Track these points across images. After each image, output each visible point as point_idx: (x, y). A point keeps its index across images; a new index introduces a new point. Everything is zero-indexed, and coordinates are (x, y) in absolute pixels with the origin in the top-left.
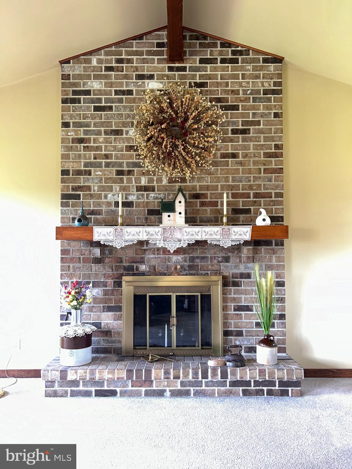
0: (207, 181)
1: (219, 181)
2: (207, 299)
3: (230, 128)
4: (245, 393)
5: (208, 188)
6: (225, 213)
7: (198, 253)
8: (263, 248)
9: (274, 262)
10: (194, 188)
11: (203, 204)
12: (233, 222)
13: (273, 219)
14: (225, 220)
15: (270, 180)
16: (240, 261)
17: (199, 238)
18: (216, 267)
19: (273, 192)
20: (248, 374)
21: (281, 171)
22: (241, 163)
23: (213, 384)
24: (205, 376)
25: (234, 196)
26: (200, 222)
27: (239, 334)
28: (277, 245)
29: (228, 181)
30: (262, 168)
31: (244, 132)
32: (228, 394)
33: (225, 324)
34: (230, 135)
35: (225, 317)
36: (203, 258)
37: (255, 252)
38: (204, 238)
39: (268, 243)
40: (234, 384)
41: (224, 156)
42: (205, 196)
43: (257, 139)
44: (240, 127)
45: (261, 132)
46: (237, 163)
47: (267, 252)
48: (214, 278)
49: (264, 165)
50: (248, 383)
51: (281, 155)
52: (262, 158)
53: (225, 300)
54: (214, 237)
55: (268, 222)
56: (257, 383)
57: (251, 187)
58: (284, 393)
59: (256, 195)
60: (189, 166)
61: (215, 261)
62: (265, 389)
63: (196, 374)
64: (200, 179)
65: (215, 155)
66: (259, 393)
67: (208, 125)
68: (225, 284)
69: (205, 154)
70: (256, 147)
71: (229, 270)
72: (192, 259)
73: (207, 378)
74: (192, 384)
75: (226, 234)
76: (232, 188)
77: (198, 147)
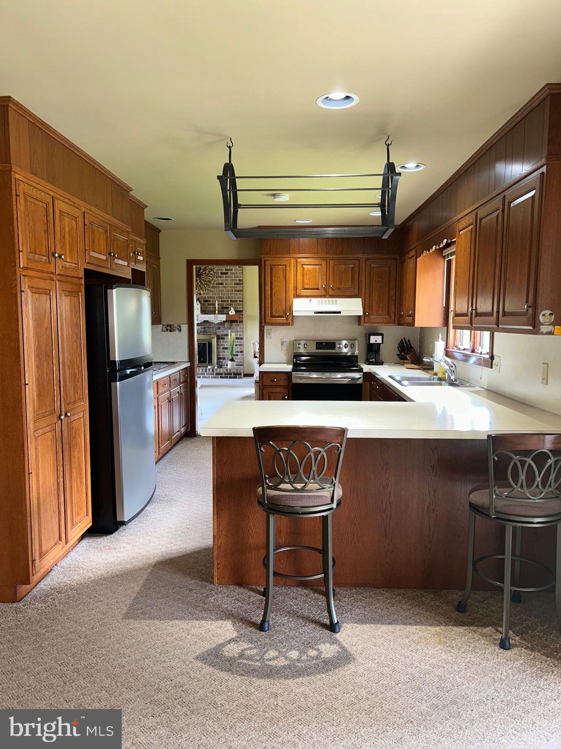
0: (211, 295)
1: (215, 294)
2: (210, 344)
3: (220, 272)
4: (221, 377)
5: (211, 298)
6: (217, 309)
7: (207, 325)
8: (234, 324)
9: (238, 330)
10: (205, 297)
11: (209, 304)
12: (221, 313)
13: (236, 311)
14: (217, 312)
15: (237, 295)
16: (225, 329)
17: (205, 320)
18: (215, 332)
19: (238, 300)
20: (222, 370)
21: (242, 291)
22: (225, 287)
23: (209, 374)
24: (206, 371)
25: (222, 301)
26: (208, 312)
27: (224, 359)
28: (239, 322)
29: (219, 295)
30: (234, 289)
31: (226, 273)
32: (216, 378)
33: (218, 355)
34: (220, 275)
35: (218, 352)
36: (209, 327)
37: (231, 325)
38: (207, 320)
39: (236, 321)
40: (216, 374)
41: (217, 284)
42: (210, 301)
43: (231, 277)
44: (224, 271)
45: (233, 274)
46: (223, 287)
47: (235, 325)
48: (213, 336)
49: (234, 288)
50: (222, 374)
51: (242, 284)
52: (234, 285)
53: (218, 345)
54: (211, 319)
55: (234, 313)
56: (225, 374)
57: (229, 298)
58: (236, 378)
59: (231, 301)
60: (202, 289)
61: (214, 329)
62: (228, 376)
63: (202, 370)
64: (207, 294)
65: (213, 284)
66: (226, 377)
67: (209, 272)
68: (218, 338)
69: (208, 283)
70: (231, 280)
71: (220, 332)
72: (205, 328)
73: (207, 372)
74: (201, 374)
75: (216, 318)
76: (221, 298)
77: (206, 281)
